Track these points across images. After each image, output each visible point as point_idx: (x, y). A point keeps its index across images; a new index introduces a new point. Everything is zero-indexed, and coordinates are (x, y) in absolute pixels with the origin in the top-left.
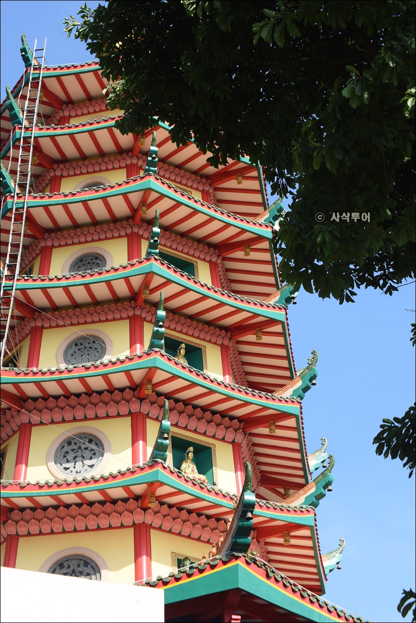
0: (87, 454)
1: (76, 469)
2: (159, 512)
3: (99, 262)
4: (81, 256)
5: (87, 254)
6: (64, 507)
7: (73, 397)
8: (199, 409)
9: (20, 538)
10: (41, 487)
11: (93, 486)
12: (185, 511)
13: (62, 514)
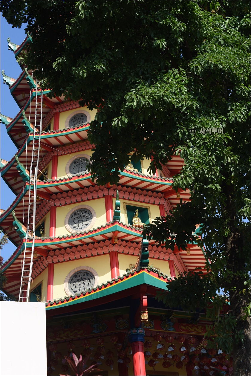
0: (84, 219)
1: (79, 227)
2: (121, 245)
3: (83, 118)
4: (74, 116)
5: (77, 114)
6: (75, 247)
7: (75, 190)
8: (140, 190)
9: (55, 264)
10: (61, 239)
11: (85, 236)
12: (135, 243)
13: (74, 251)
